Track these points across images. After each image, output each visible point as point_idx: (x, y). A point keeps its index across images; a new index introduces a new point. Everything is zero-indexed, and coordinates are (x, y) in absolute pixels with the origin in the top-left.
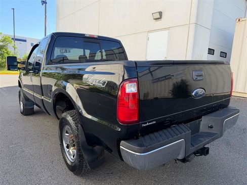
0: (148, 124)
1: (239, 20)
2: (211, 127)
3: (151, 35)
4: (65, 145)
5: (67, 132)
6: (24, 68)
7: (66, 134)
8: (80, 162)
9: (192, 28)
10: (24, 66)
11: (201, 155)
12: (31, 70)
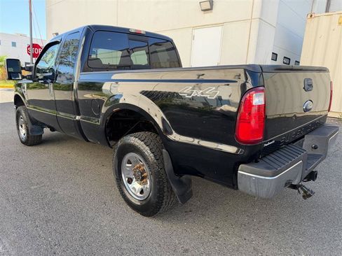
0: (269, 143)
1: (311, 16)
2: (315, 148)
3: (197, 32)
4: (125, 180)
5: (129, 162)
6: (31, 76)
7: (128, 165)
8: (159, 197)
9: (255, 24)
10: (30, 73)
11: (309, 180)
12: (41, 80)
